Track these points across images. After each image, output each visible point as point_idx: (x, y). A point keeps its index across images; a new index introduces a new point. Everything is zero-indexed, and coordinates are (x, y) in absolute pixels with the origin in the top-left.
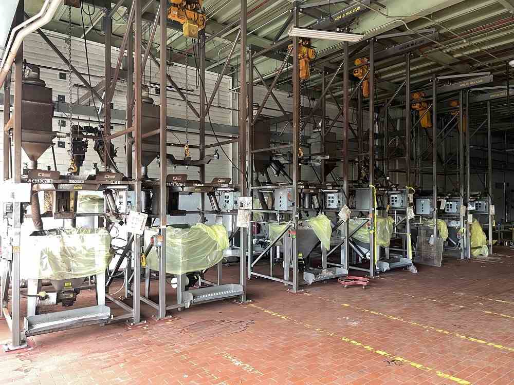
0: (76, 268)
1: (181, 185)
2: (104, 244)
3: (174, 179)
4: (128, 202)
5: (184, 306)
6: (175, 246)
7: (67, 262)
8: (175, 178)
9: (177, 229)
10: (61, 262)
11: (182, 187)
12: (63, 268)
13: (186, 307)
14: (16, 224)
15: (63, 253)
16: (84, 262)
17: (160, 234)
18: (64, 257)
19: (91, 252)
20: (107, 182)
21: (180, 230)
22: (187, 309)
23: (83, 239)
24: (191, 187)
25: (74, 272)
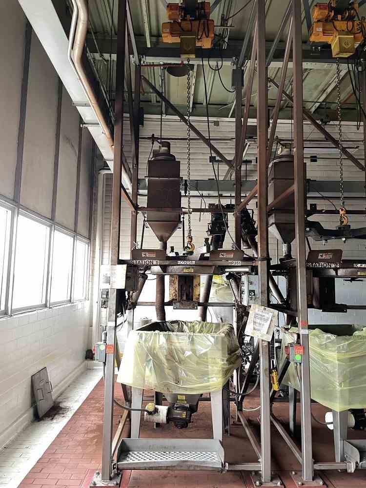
0: (185, 379)
1: (333, 266)
2: (219, 350)
3: (320, 257)
4: (250, 291)
5: (344, 468)
6: (327, 362)
7: (175, 370)
8: (322, 256)
9: (329, 335)
10: (168, 368)
11: (336, 269)
12: (169, 377)
13: (349, 471)
14: (111, 315)
15: (169, 357)
16: (194, 371)
17: (298, 342)
18: (170, 362)
19: (202, 359)
20: (224, 263)
21: (333, 337)
22: (351, 474)
23: (193, 340)
24: (349, 270)
25: (183, 384)
